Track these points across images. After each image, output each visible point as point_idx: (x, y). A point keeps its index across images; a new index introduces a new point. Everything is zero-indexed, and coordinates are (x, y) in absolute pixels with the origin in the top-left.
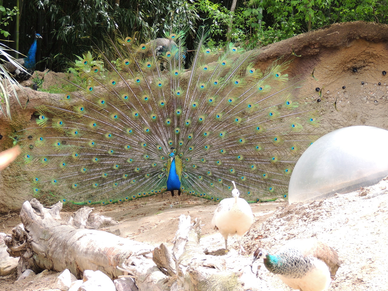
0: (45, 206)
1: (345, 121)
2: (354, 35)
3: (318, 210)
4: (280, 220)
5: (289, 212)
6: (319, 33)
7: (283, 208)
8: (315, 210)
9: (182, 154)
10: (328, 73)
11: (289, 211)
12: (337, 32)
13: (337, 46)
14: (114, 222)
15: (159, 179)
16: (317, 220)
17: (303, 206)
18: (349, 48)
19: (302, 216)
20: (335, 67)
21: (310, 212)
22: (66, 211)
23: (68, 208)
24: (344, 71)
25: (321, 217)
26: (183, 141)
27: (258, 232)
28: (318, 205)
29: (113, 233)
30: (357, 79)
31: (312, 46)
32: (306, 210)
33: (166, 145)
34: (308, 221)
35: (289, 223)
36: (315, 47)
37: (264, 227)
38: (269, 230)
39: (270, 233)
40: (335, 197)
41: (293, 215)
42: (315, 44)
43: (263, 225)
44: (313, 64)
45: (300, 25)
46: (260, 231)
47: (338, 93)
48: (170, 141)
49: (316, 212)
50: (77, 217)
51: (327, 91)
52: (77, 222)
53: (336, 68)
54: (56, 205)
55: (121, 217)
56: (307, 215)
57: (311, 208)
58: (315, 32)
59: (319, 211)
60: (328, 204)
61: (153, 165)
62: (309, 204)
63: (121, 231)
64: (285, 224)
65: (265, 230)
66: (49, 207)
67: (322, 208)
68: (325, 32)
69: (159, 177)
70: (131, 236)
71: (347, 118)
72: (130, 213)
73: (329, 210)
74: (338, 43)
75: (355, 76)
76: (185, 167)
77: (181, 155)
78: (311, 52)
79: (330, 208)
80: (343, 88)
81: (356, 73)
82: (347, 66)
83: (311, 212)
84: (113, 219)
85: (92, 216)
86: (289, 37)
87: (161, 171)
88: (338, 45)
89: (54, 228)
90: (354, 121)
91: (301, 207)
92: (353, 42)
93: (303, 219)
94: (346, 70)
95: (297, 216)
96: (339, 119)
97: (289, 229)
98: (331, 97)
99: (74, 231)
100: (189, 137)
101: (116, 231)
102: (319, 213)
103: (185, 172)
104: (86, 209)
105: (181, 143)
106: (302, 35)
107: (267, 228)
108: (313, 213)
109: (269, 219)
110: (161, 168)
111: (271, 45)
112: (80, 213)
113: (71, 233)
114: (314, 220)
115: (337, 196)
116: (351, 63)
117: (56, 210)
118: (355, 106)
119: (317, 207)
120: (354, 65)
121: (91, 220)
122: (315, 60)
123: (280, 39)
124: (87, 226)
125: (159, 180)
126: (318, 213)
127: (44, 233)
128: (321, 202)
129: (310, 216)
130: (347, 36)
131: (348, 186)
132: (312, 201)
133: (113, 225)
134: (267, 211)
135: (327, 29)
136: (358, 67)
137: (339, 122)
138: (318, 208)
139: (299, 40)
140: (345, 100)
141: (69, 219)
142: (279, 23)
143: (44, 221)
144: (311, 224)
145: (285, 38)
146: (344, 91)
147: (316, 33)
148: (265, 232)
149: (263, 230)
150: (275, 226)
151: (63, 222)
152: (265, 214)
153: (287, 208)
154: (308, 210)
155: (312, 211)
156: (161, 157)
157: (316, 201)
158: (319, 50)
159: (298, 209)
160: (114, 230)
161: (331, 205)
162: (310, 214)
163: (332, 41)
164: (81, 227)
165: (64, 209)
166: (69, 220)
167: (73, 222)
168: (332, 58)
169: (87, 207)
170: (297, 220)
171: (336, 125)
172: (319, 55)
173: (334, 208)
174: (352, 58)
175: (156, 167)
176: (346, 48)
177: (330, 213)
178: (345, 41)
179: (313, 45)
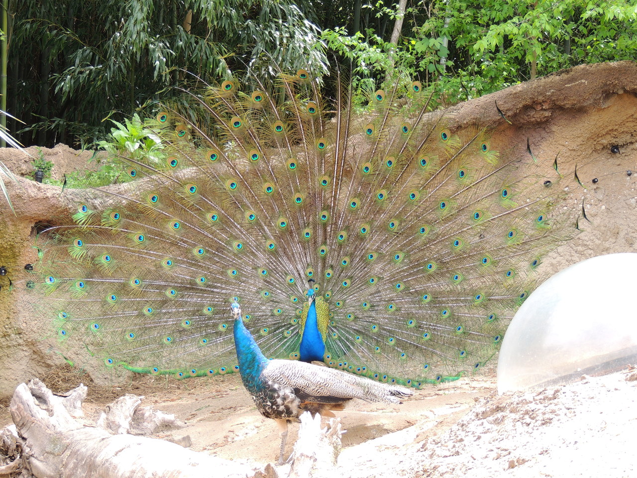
0: (54, 393)
1: (598, 242)
2: (614, 86)
3: (551, 405)
4: (483, 423)
5: (498, 409)
6: (551, 82)
7: (488, 402)
8: (546, 405)
9: (329, 293)
10: (567, 155)
11: (498, 407)
12: (583, 81)
13: (584, 107)
14: (179, 423)
15: (286, 338)
16: (550, 423)
17: (523, 398)
18: (605, 110)
19: (522, 416)
20: (579, 144)
21: (536, 410)
22: (92, 400)
23: (96, 395)
24: (595, 150)
25: (557, 418)
26: (333, 269)
27: (442, 445)
28: (551, 396)
29: (178, 442)
30: (619, 165)
31: (539, 106)
32: (529, 405)
33: (303, 276)
34: (534, 426)
35: (499, 428)
36: (544, 107)
37: (453, 435)
38: (461, 440)
39: (465, 446)
40: (582, 382)
41: (506, 414)
42: (543, 102)
43: (451, 432)
44: (539, 139)
45: (516, 67)
46: (445, 442)
47: (585, 190)
48: (310, 269)
49: (548, 410)
50: (114, 414)
51: (564, 186)
52: (113, 422)
53: (581, 146)
54: (75, 391)
55: (193, 413)
56: (531, 414)
57: (538, 402)
58: (543, 80)
59: (552, 407)
60: (569, 394)
61: (275, 312)
62: (535, 394)
63: (193, 440)
64: (491, 430)
65: (455, 440)
66: (62, 395)
67: (558, 402)
68: (561, 80)
69: (286, 335)
70: (212, 448)
71: (601, 236)
72: (209, 406)
73: (572, 406)
74: (584, 100)
75: (615, 161)
76: (333, 318)
77: (328, 295)
78: (536, 116)
79: (573, 401)
80: (594, 181)
81: (618, 155)
82: (600, 142)
83: (539, 410)
84: (178, 417)
85: (141, 412)
86: (497, 89)
87: (290, 324)
88: (585, 104)
89: (71, 433)
90: (614, 241)
91: (520, 399)
92: (613, 100)
93: (524, 421)
94: (599, 149)
95: (513, 416)
96: (586, 238)
97: (499, 440)
98: (571, 198)
99: (107, 440)
100: (343, 264)
101: (184, 439)
102: (553, 412)
103: (334, 327)
104: (130, 398)
105: (329, 274)
106: (519, 86)
107: (458, 437)
108: (543, 411)
109: (462, 421)
110: (290, 318)
111: (465, 104)
112: (119, 405)
113: (102, 442)
114: (543, 424)
115: (585, 381)
116: (608, 137)
117: (75, 399)
118: (614, 215)
119: (550, 399)
120: (614, 141)
121: (138, 419)
122: (544, 132)
123: (479, 93)
124: (132, 430)
125: (285, 340)
126: (551, 411)
127: (54, 441)
128: (557, 391)
129: (538, 416)
130: (601, 88)
131: (605, 361)
132: (541, 390)
133: (178, 428)
134: (457, 405)
135: (565, 76)
136: (620, 144)
137: (585, 243)
138: (551, 402)
139: (516, 96)
140: (596, 203)
141: (99, 416)
142: (479, 63)
143: (53, 421)
144: (539, 432)
145: (489, 91)
146: (595, 186)
147: (545, 82)
148: (455, 444)
149: (452, 441)
150: (473, 433)
151: (88, 422)
152: (453, 410)
153: (495, 402)
154: (532, 406)
155: (540, 406)
156: (292, 298)
157: (548, 388)
158: (551, 113)
159: (515, 403)
160: (180, 437)
161: (575, 397)
162: (537, 413)
163: (574, 98)
164: (120, 430)
165: (89, 398)
166: (98, 419)
167: (106, 421)
168: (575, 129)
169: (131, 395)
170: (512, 424)
171: (580, 248)
172: (550, 122)
173: (579, 403)
174: (610, 128)
175: (281, 315)
176: (600, 110)
177: (573, 410)
178: (597, 98)
179: (540, 103)
